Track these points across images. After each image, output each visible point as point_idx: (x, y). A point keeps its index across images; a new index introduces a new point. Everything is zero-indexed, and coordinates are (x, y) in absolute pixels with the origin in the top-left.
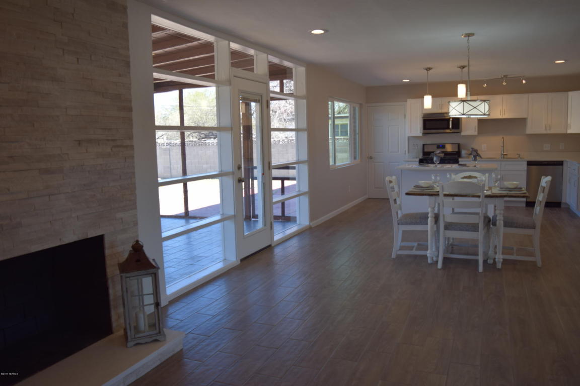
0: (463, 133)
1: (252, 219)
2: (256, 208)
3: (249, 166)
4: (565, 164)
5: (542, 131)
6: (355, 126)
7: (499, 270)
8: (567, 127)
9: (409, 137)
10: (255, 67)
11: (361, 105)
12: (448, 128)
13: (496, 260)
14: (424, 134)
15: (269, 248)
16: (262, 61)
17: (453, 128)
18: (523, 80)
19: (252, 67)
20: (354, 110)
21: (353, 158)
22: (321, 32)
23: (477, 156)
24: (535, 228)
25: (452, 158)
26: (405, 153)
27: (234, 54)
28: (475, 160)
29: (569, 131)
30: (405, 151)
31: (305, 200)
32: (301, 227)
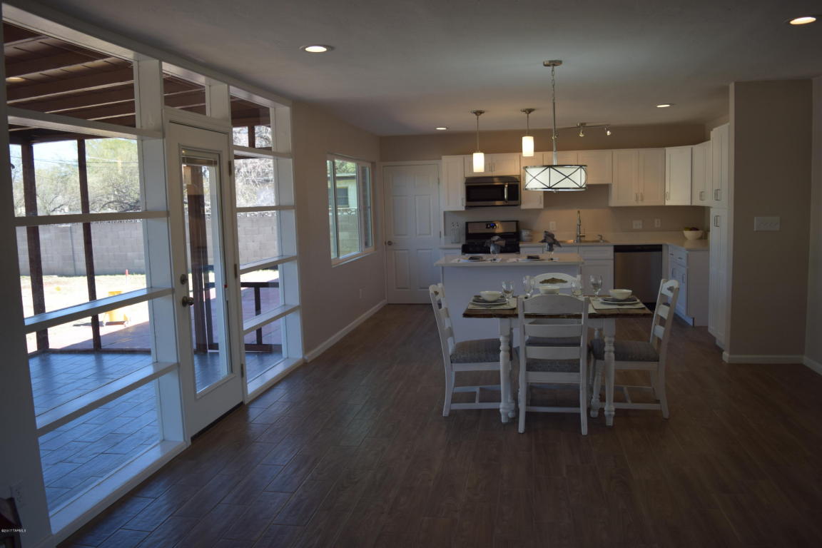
0: (523, 207)
1: (209, 351)
2: (213, 325)
3: (200, 264)
4: (664, 248)
5: (631, 202)
6: (365, 197)
7: (610, 428)
8: (664, 196)
9: (445, 213)
10: (207, 104)
11: (373, 164)
12: (502, 199)
13: (606, 413)
14: (467, 207)
15: (240, 409)
16: (219, 97)
17: (510, 198)
18: (607, 130)
19: (203, 104)
20: (364, 171)
21: (364, 245)
22: (321, 49)
23: (554, 243)
24: (658, 361)
25: (511, 243)
26: (440, 237)
27: (170, 82)
28: (551, 249)
29: (668, 203)
30: (440, 233)
31: (295, 320)
32: (292, 363)
